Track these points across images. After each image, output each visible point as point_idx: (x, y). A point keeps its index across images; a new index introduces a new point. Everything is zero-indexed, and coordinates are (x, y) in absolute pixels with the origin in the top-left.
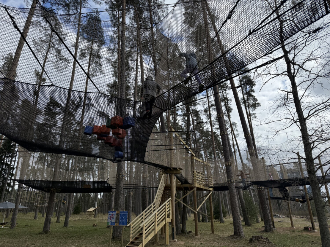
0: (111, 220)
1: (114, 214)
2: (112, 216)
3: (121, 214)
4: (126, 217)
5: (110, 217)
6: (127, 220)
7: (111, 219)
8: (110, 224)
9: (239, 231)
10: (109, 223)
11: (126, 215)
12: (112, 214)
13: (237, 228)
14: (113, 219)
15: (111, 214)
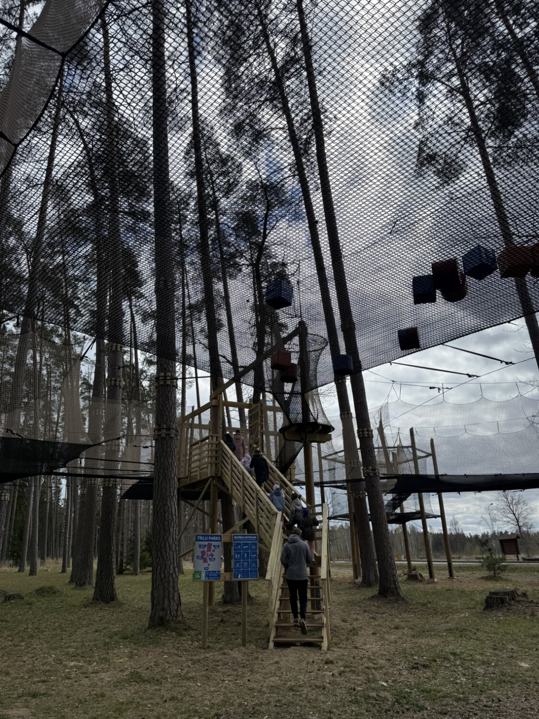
0: (206, 565)
1: (214, 543)
2: (209, 550)
3: (238, 544)
4: (253, 553)
5: (203, 553)
6: (256, 563)
7: (205, 561)
8: (203, 575)
9: (395, 584)
10: (200, 573)
11: (253, 547)
12: (210, 545)
13: (392, 579)
14: (212, 559)
15: (206, 543)
